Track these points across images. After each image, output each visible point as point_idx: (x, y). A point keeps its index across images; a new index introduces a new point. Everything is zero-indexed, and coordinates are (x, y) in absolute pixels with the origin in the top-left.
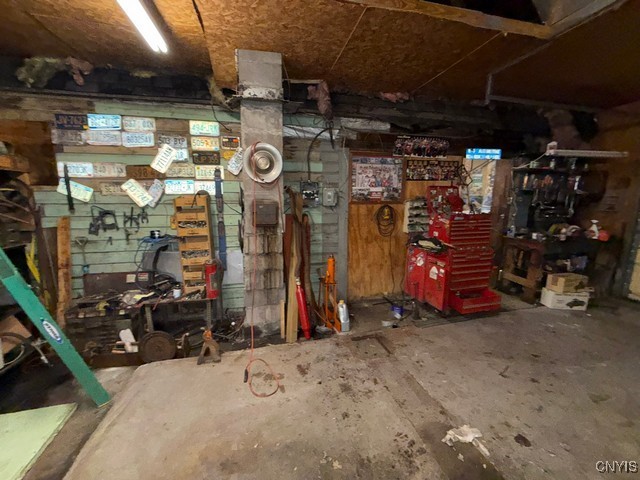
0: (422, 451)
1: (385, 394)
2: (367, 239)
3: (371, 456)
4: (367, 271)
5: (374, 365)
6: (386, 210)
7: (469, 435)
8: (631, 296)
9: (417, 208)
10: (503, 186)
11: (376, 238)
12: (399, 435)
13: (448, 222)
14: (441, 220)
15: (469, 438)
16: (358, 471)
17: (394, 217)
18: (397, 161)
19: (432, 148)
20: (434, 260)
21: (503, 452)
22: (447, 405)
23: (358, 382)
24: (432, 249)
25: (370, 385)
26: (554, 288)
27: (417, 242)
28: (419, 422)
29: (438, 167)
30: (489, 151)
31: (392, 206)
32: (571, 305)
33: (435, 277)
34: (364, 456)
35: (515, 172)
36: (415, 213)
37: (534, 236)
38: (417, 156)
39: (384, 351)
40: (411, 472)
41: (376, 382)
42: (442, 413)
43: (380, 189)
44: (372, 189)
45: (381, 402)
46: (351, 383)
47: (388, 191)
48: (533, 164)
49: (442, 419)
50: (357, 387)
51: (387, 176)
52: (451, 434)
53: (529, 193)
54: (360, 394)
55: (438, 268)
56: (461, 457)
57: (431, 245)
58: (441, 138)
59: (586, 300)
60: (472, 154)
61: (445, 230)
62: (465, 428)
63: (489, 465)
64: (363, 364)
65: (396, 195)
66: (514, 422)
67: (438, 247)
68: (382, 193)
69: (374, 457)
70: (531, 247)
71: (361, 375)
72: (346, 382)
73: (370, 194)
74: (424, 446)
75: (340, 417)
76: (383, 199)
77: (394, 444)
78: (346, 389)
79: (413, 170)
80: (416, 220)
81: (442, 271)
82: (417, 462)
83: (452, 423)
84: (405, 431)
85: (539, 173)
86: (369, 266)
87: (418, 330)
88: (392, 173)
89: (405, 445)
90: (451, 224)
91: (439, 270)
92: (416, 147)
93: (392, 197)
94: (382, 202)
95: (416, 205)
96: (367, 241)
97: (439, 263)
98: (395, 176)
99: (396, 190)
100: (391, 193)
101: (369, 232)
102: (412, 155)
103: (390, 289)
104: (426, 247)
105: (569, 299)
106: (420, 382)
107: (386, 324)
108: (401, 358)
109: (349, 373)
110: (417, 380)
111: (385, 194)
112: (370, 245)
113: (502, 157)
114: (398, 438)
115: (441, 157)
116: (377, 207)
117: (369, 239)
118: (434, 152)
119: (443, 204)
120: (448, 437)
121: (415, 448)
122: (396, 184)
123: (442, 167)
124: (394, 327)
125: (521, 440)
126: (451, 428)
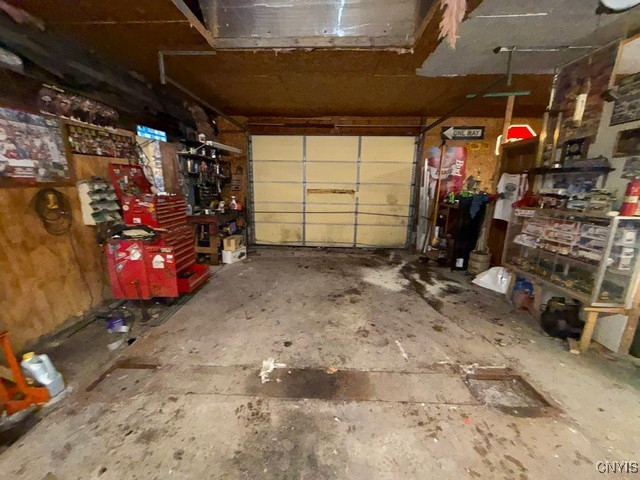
0: (259, 402)
1: (194, 400)
2: (24, 244)
3: (237, 448)
4: (40, 294)
5: (154, 389)
6: (51, 196)
7: (269, 365)
8: (257, 242)
9: (99, 191)
10: (171, 168)
11: (43, 241)
12: (237, 411)
13: (152, 205)
14: (141, 204)
15: (272, 367)
16: (241, 469)
17: (67, 206)
18: (49, 123)
19: (98, 115)
20: (156, 248)
21: (288, 357)
22: (243, 361)
23: (155, 418)
24: (145, 237)
25: (171, 407)
26: (229, 248)
27: (120, 233)
28: (239, 389)
29: (109, 142)
30: (156, 132)
31: (57, 189)
32: (239, 257)
33: (162, 266)
34: (232, 456)
35: (180, 155)
36: (97, 197)
37: (207, 212)
38: (79, 121)
39: (142, 372)
40: (268, 421)
41: (174, 400)
42: (244, 369)
43: (30, 163)
44: (13, 163)
45: (198, 408)
46: (147, 427)
47: (45, 166)
48: (193, 151)
49: (248, 372)
50: (160, 421)
51: (38, 143)
52: (263, 375)
53: (194, 176)
54: (170, 423)
55: (164, 255)
56: (278, 380)
57: (143, 233)
58: (107, 105)
59: (244, 251)
60: (143, 132)
61: (150, 214)
62: (265, 363)
63: (290, 369)
64: (139, 400)
65: (61, 173)
66: (277, 339)
67: (152, 234)
68: (36, 170)
69: (239, 445)
70: (208, 221)
71: (151, 409)
72: (140, 432)
73: (12, 169)
74: (257, 398)
75: (176, 462)
76: (39, 180)
77: (241, 420)
78: (148, 437)
79: (78, 140)
80: (101, 208)
81: (170, 257)
82: (264, 410)
83: (255, 369)
84: (238, 404)
85: (196, 158)
86: (41, 286)
87: (161, 328)
88: (46, 140)
89: (247, 412)
90: (156, 207)
91: (164, 257)
92: (75, 108)
93: (55, 177)
94: (37, 184)
95: (96, 187)
96: (27, 248)
97: (164, 250)
98: (52, 145)
99: (58, 166)
100: (52, 170)
101: (26, 232)
102: (72, 118)
103: (86, 306)
104: (138, 237)
105: (238, 253)
106: (210, 364)
107: (114, 346)
108: (173, 361)
109: (133, 421)
110: (206, 364)
111: (42, 172)
112: (33, 254)
113: (168, 140)
114: (239, 414)
115: (111, 129)
116: (30, 193)
117: (30, 245)
118: (101, 120)
119: (131, 186)
120: (263, 378)
121: (255, 406)
122: (57, 157)
123: (115, 141)
124: (131, 341)
125: (287, 344)
126: (259, 371)
